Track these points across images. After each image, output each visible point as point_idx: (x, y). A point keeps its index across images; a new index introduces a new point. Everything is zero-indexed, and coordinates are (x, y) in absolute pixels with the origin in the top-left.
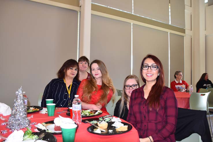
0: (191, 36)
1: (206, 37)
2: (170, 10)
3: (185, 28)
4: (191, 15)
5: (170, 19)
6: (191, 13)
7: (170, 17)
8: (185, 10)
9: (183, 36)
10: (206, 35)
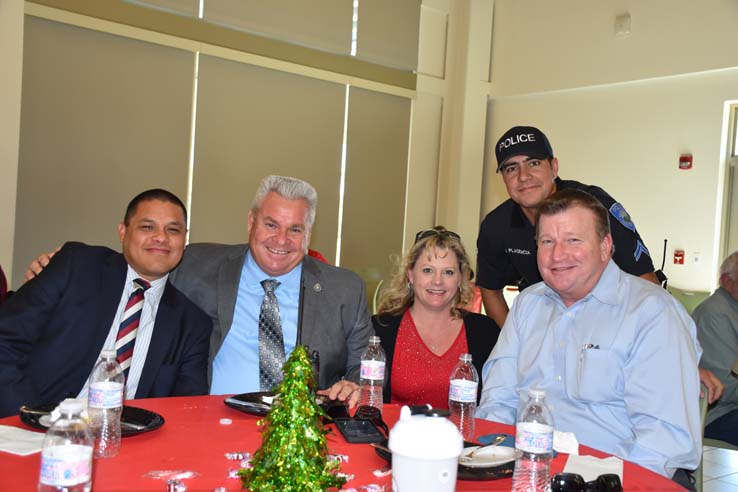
0: (442, 99)
1: (490, 105)
2: (355, 18)
3: (416, 70)
4: (447, 24)
5: (354, 36)
6: (448, 16)
7: (355, 30)
8: (422, 6)
9: (409, 100)
10: (492, 97)
